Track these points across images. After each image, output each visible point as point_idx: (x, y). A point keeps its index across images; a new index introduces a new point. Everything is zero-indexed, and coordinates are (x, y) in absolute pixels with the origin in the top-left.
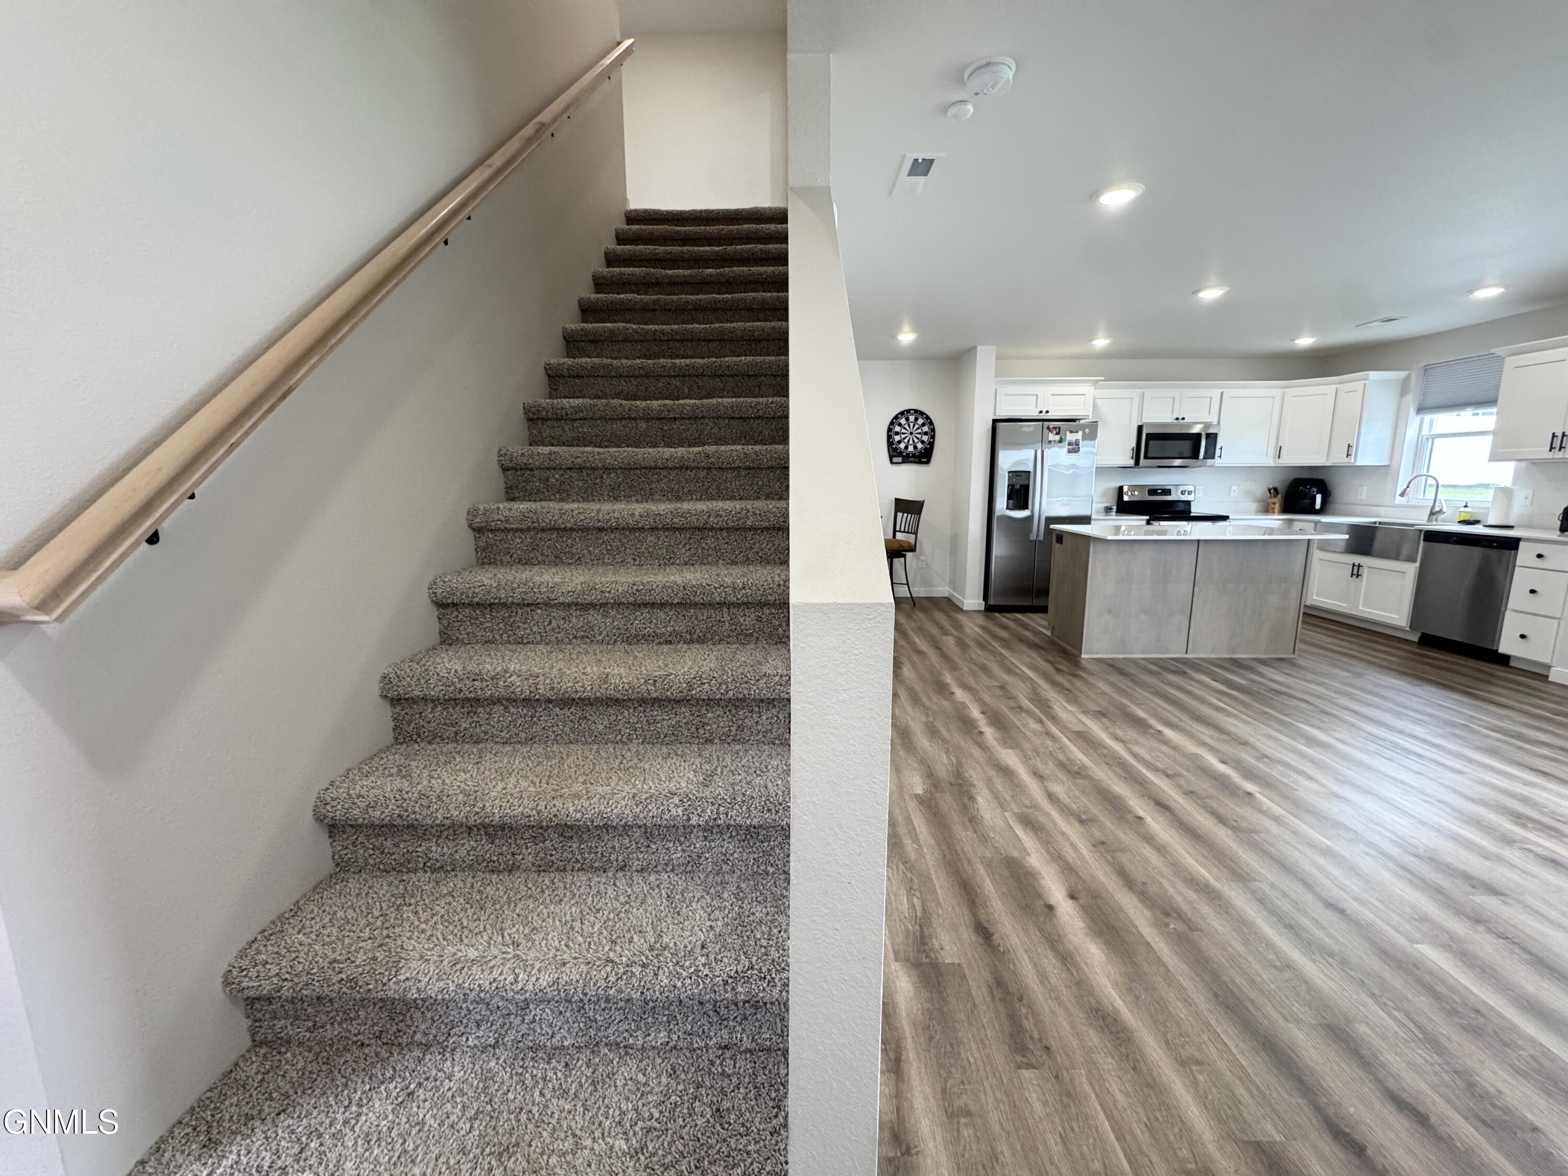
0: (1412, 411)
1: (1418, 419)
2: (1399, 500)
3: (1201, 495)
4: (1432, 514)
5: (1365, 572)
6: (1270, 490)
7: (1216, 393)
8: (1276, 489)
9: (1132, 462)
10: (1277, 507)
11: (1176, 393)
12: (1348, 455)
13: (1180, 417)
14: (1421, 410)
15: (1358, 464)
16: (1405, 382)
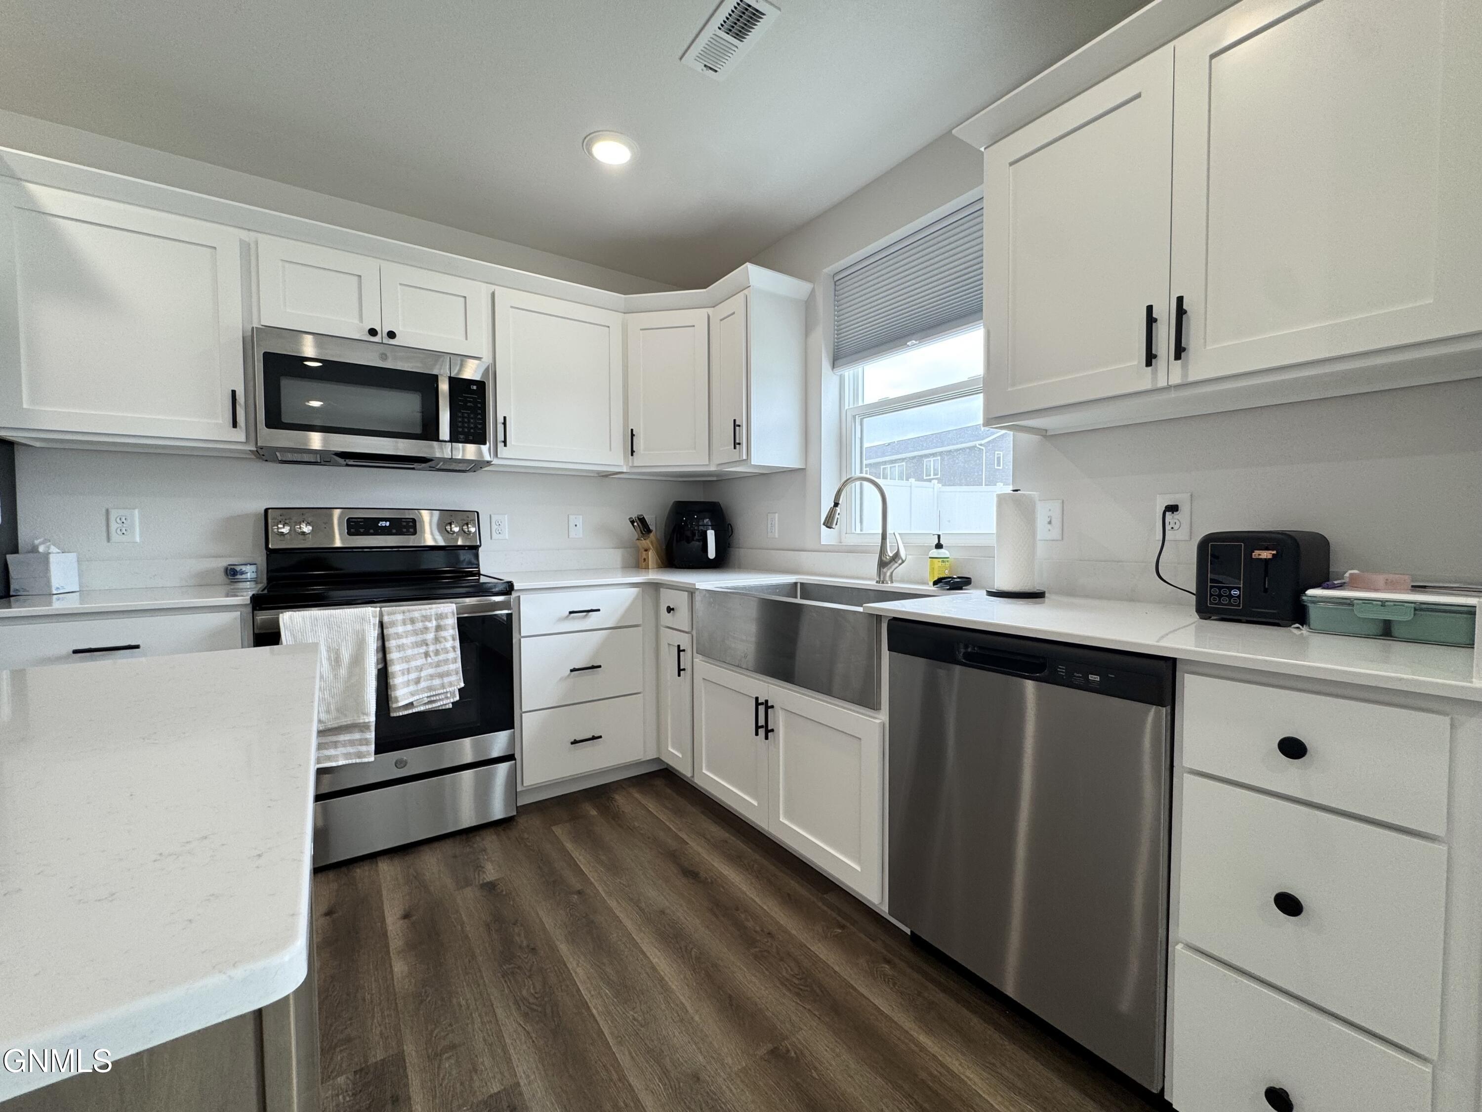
0: (826, 364)
1: (835, 371)
4: (883, 564)
5: (779, 721)
6: (632, 522)
7: (479, 293)
8: (646, 522)
10: (652, 556)
11: (367, 266)
12: (736, 444)
13: (383, 330)
14: (839, 358)
15: (755, 465)
16: (808, 306)
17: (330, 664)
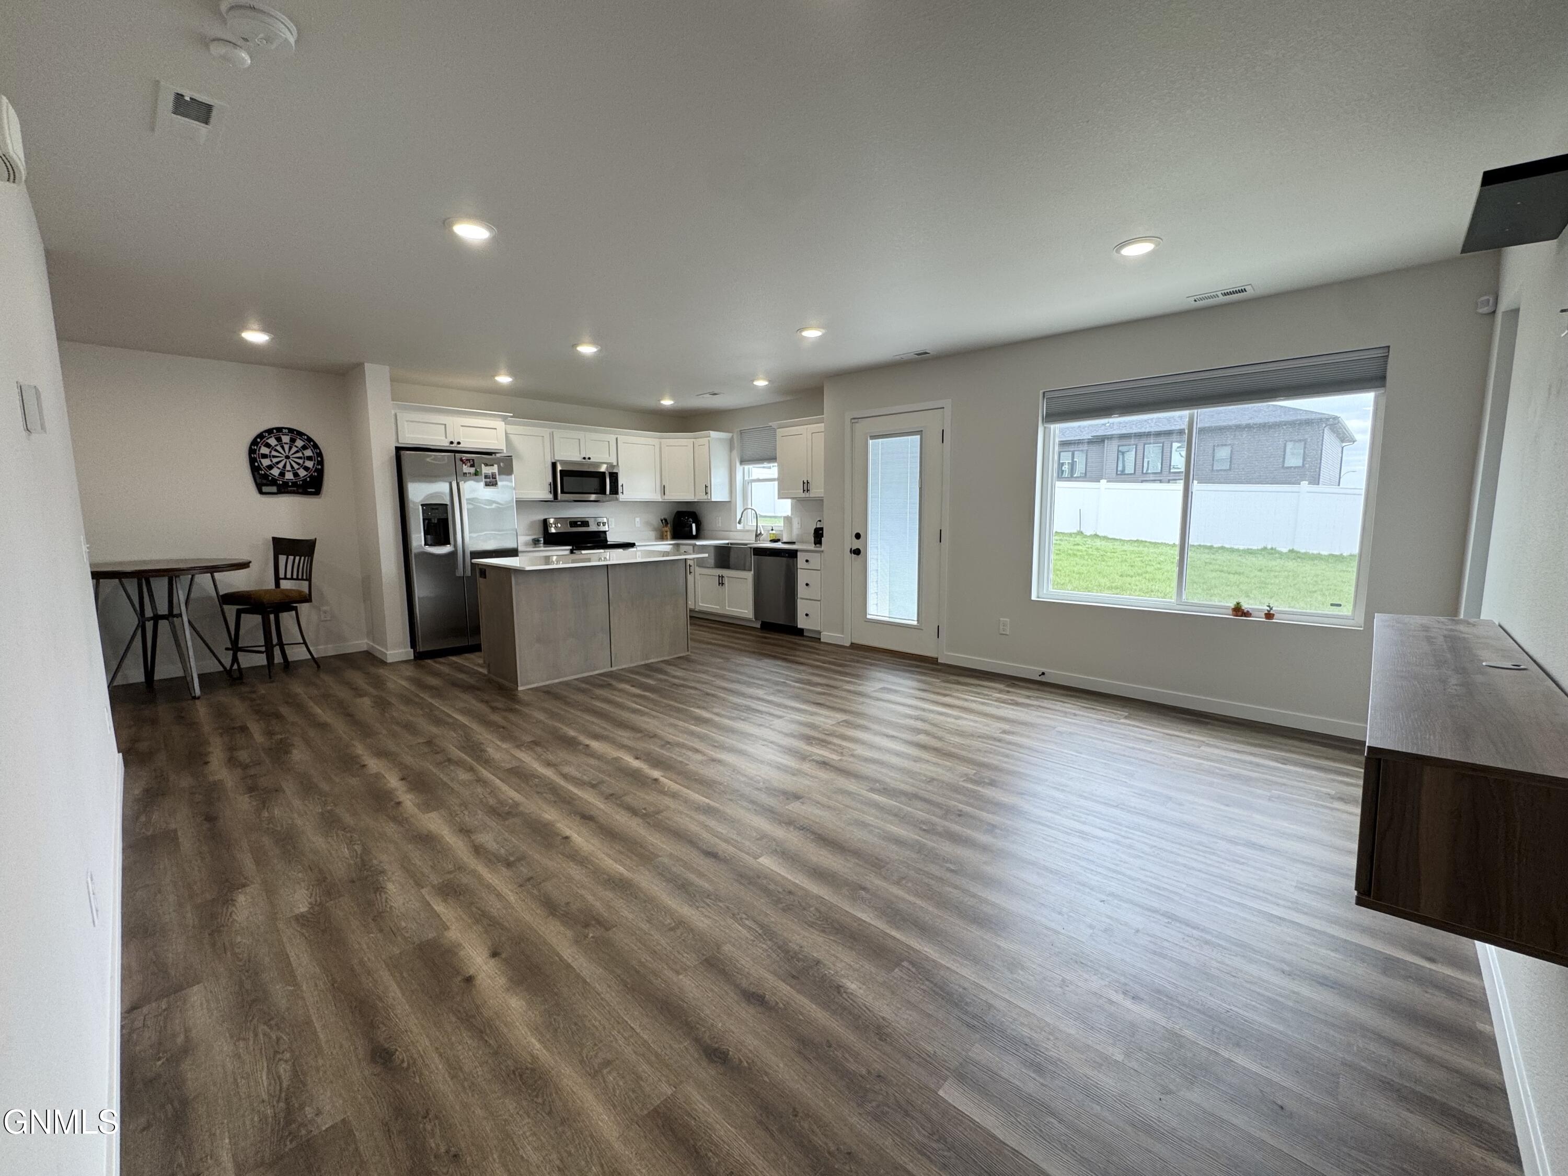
0: (738, 464)
1: (741, 468)
2: (739, 527)
3: (613, 526)
4: (757, 536)
5: (726, 581)
6: (662, 521)
7: (612, 438)
8: (666, 520)
9: (550, 497)
10: (668, 534)
11: (580, 435)
12: (706, 493)
13: (587, 457)
14: (742, 462)
15: (713, 500)
16: (731, 441)
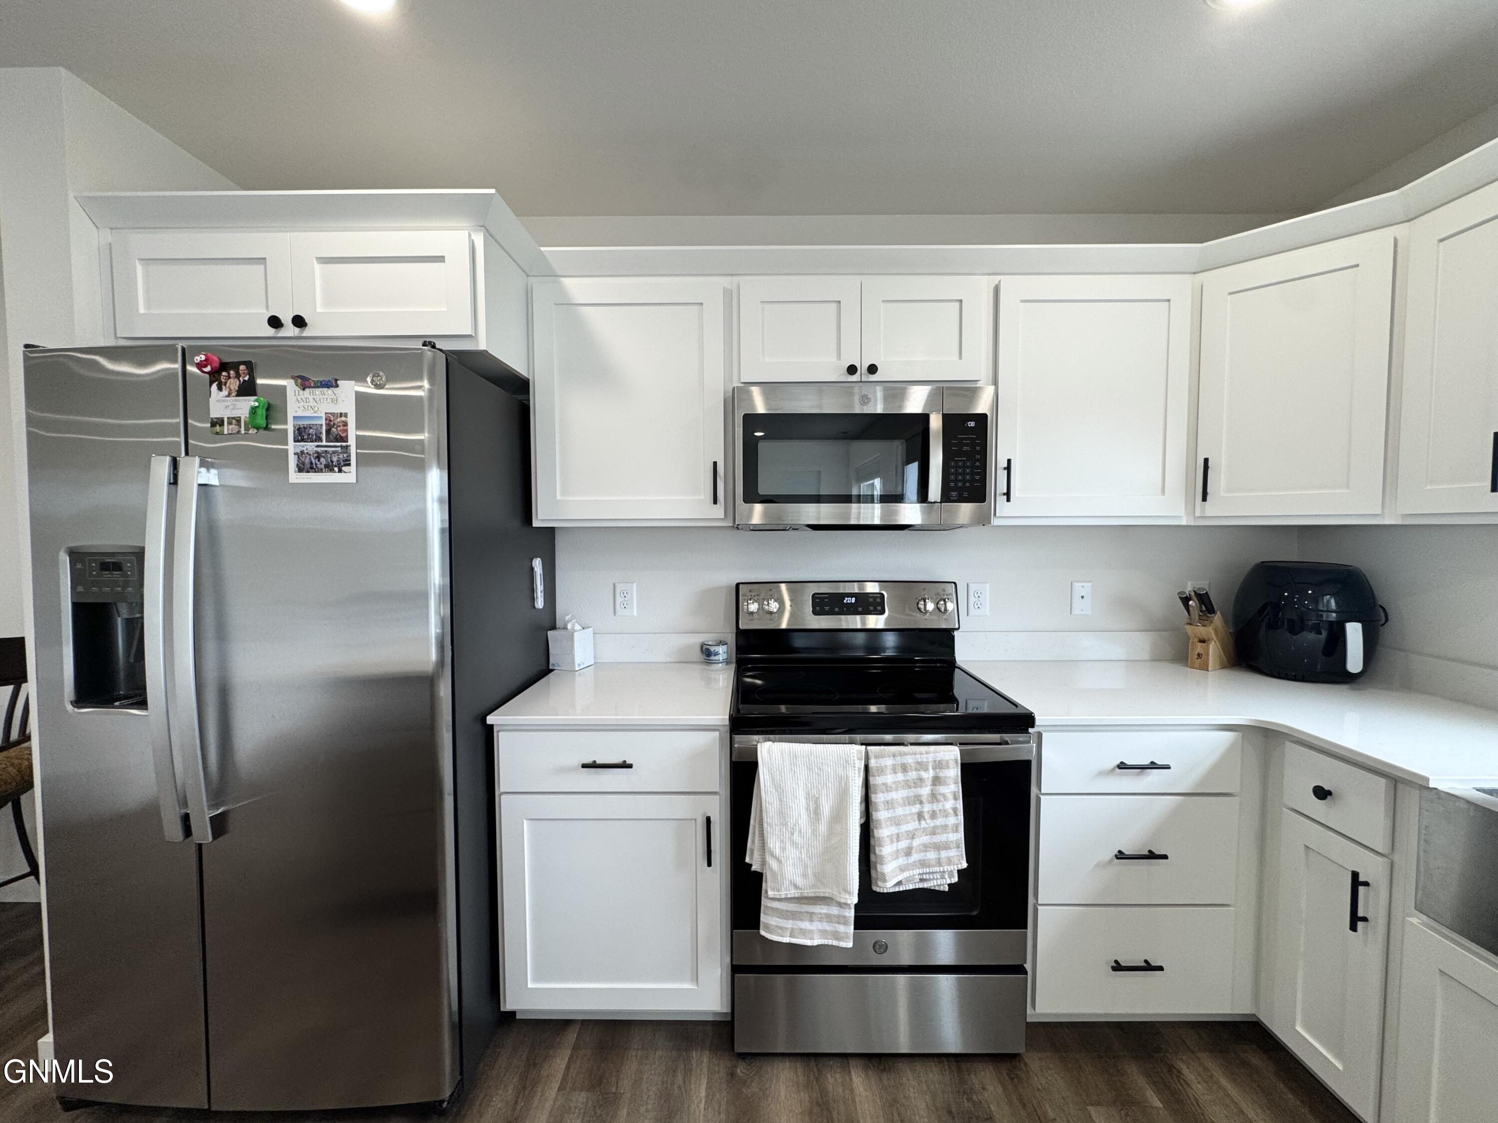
6: (1185, 600)
7: (976, 287)
8: (1203, 598)
9: (717, 514)
10: (1214, 650)
11: (843, 286)
13: (861, 364)
17: (809, 816)
